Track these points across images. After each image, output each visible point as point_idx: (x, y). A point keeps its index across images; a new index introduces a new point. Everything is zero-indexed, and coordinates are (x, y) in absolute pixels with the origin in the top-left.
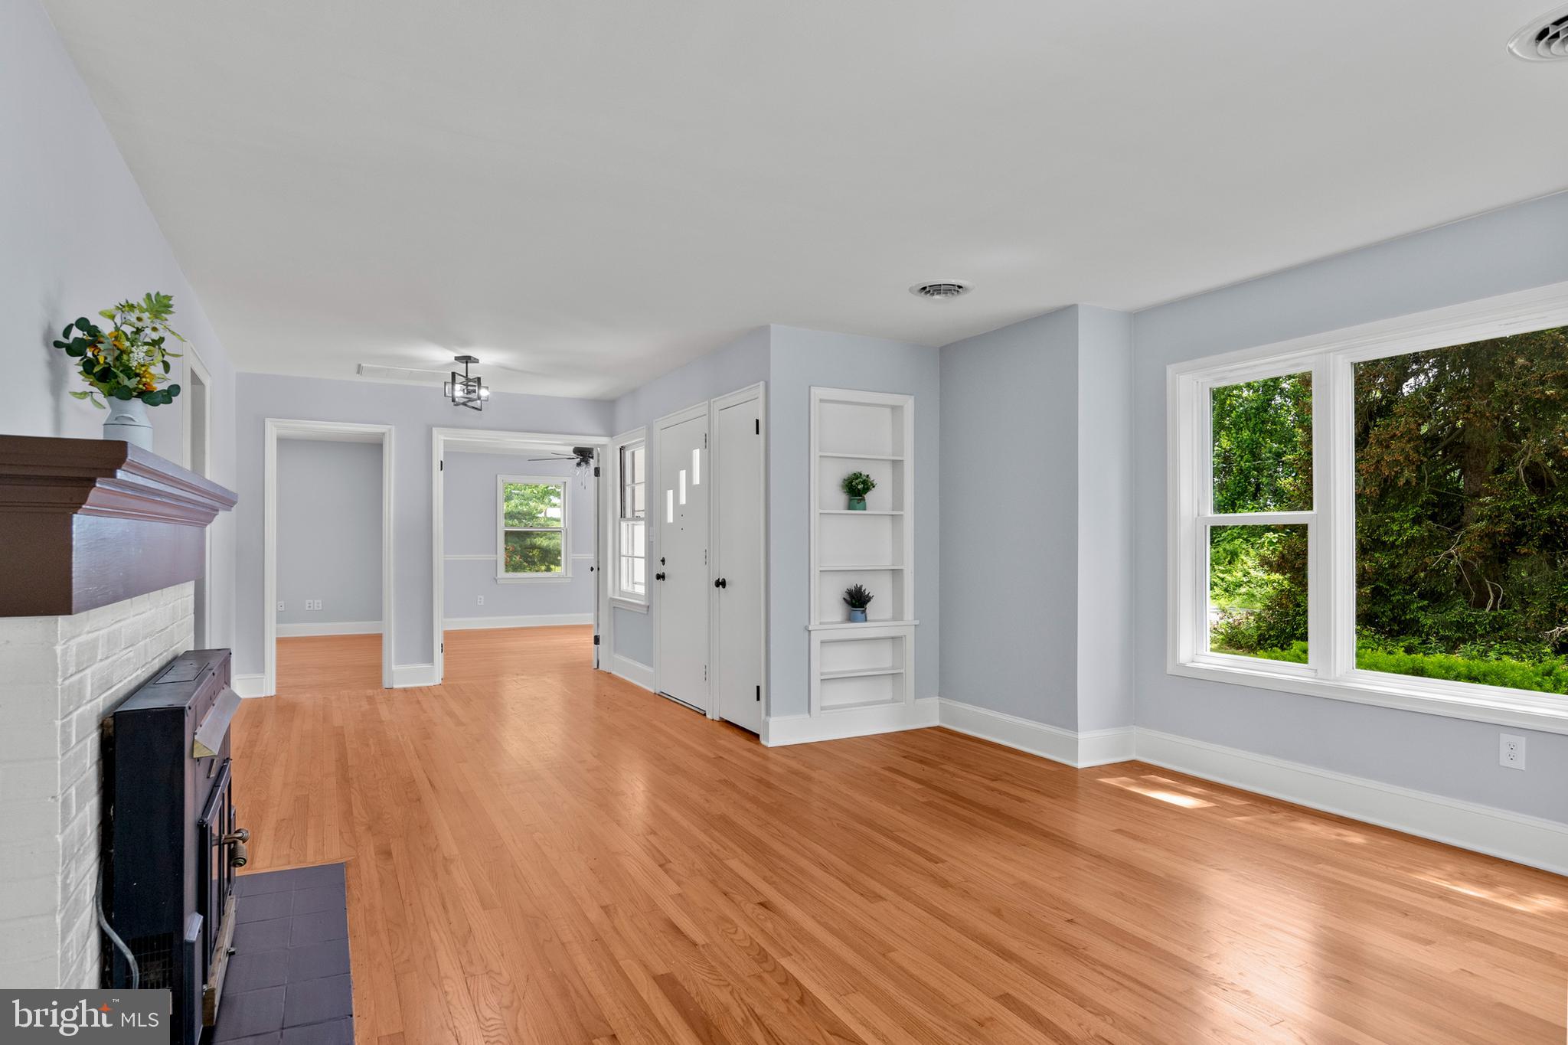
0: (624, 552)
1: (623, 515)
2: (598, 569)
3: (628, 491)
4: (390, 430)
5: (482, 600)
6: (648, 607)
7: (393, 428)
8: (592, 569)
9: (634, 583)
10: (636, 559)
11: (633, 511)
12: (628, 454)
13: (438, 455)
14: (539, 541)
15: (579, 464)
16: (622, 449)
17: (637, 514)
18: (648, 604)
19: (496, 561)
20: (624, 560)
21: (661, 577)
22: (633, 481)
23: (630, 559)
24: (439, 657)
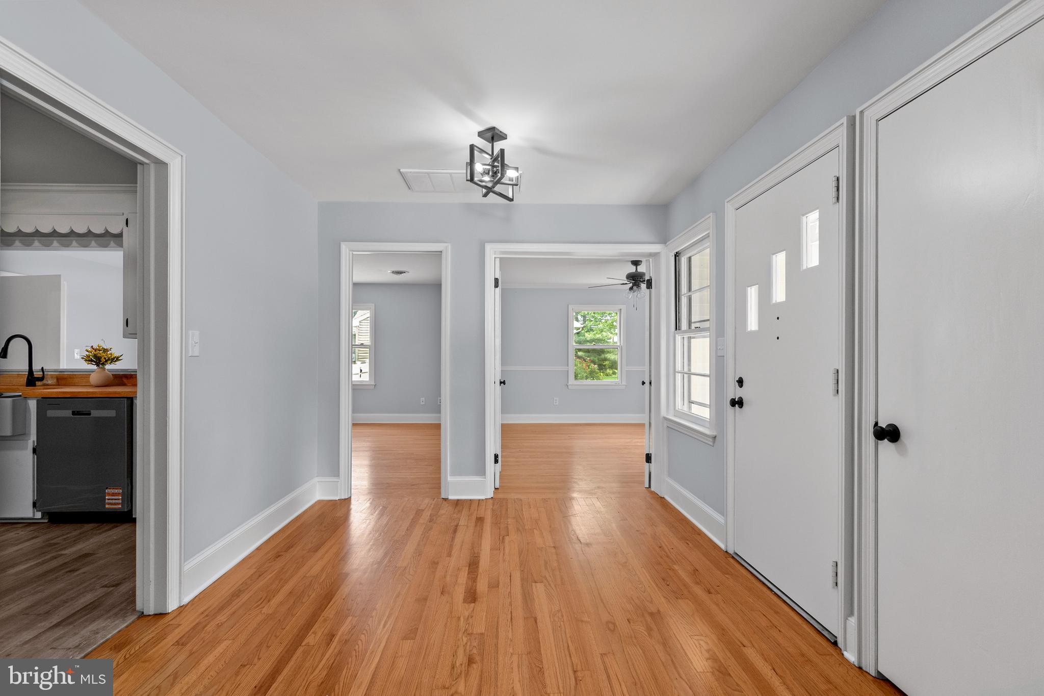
0: (679, 367)
1: (677, 327)
2: (650, 383)
3: (684, 301)
4: (446, 247)
5: (558, 401)
6: (715, 437)
7: (449, 246)
8: (643, 383)
9: (691, 402)
10: (693, 377)
11: (690, 323)
12: (684, 260)
13: (492, 271)
14: (608, 356)
15: (631, 289)
16: (677, 255)
17: (693, 326)
18: (714, 434)
19: (568, 371)
20: (679, 377)
21: (738, 403)
22: (690, 289)
23: (685, 375)
24: (492, 469)
